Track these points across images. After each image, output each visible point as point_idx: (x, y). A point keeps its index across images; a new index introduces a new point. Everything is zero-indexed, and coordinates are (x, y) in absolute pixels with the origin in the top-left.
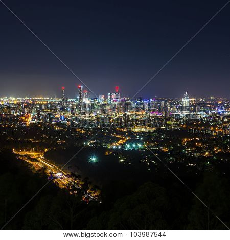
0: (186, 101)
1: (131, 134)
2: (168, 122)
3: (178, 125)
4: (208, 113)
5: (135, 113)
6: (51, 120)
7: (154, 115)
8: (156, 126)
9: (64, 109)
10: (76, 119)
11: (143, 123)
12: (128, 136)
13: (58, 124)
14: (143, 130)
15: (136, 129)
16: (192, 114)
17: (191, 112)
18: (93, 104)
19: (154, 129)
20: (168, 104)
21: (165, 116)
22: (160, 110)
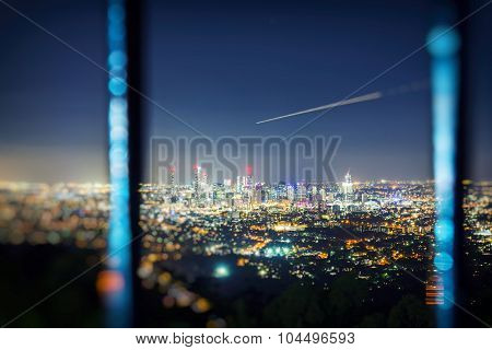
0: (347, 186)
1: (273, 234)
2: (323, 216)
3: (339, 221)
4: (379, 203)
5: (276, 204)
6: (156, 215)
7: (302, 207)
8: (307, 222)
9: (174, 200)
10: (192, 214)
11: (288, 218)
12: (268, 237)
13: (167, 221)
14: (288, 228)
15: (279, 228)
16: (357, 204)
17: (354, 201)
18: (215, 193)
19: (305, 226)
20: (322, 191)
21: (319, 209)
22: (311, 199)
